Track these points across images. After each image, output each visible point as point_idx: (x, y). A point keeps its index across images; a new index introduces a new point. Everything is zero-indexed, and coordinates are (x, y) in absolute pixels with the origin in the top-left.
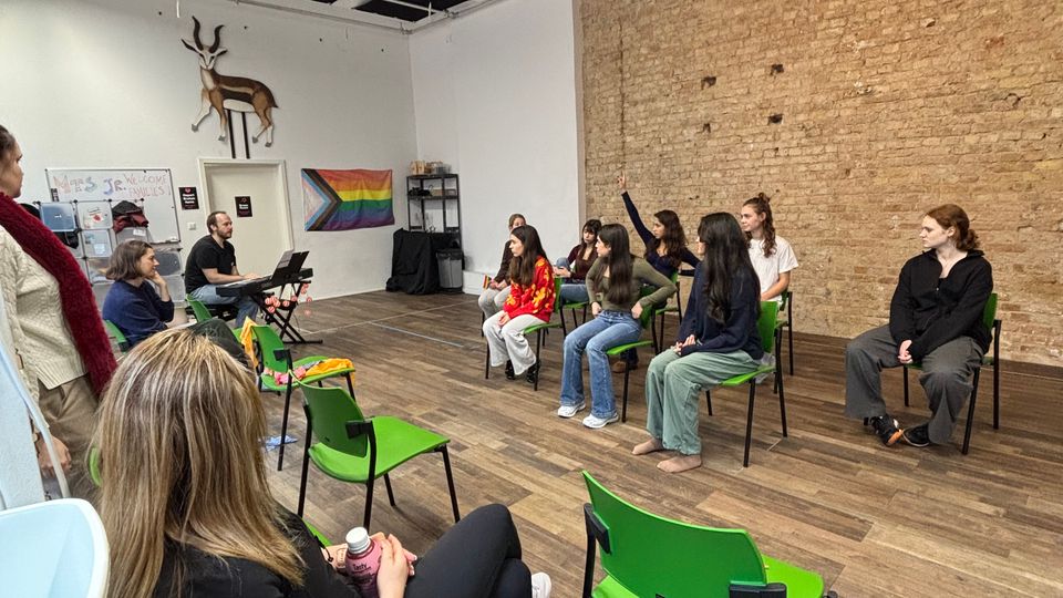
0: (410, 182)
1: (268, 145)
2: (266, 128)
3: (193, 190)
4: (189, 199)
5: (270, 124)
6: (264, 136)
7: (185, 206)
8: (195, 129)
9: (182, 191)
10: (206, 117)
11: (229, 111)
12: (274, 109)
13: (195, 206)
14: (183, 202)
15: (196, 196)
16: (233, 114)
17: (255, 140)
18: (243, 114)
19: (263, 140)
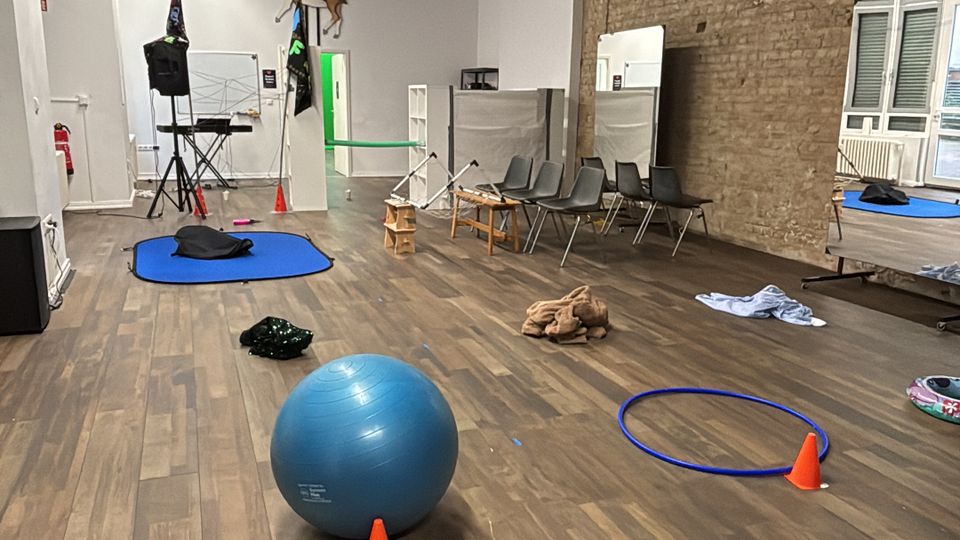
0: (465, 76)
1: (336, 37)
2: (335, 22)
3: (273, 73)
4: (269, 79)
5: (339, 18)
6: (333, 28)
7: (266, 85)
8: (278, 20)
9: (265, 72)
10: (287, 11)
11: (307, 7)
12: (344, 5)
13: (274, 85)
14: (265, 81)
15: (275, 78)
16: (310, 9)
17: (325, 32)
18: (318, 9)
19: (331, 33)
